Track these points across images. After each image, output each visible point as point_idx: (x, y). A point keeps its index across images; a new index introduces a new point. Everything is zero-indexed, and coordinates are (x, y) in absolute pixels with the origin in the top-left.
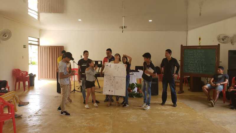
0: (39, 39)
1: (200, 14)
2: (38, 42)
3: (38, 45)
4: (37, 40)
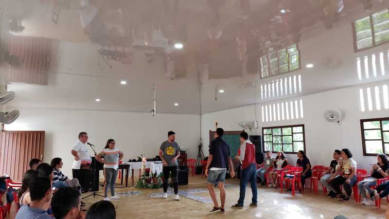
1: (216, 99)
2: (3, 125)
3: (2, 130)
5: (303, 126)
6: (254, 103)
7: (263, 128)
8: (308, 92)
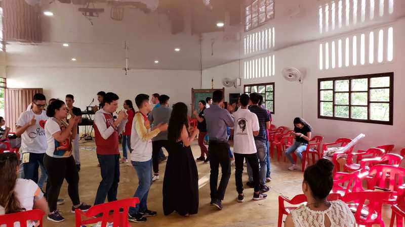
0: (5, 79)
1: (212, 54)
2: (5, 83)
3: (5, 87)
4: (2, 80)
5: (273, 84)
6: (238, 58)
7: (245, 86)
8: (280, 47)
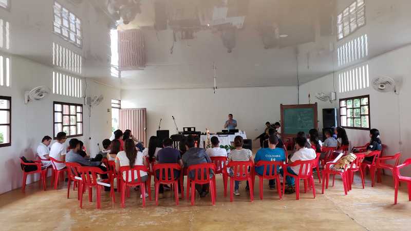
0: (120, 101)
1: (308, 67)
2: (120, 104)
3: (120, 108)
4: (117, 102)
5: (368, 96)
6: (333, 71)
7: (341, 100)
